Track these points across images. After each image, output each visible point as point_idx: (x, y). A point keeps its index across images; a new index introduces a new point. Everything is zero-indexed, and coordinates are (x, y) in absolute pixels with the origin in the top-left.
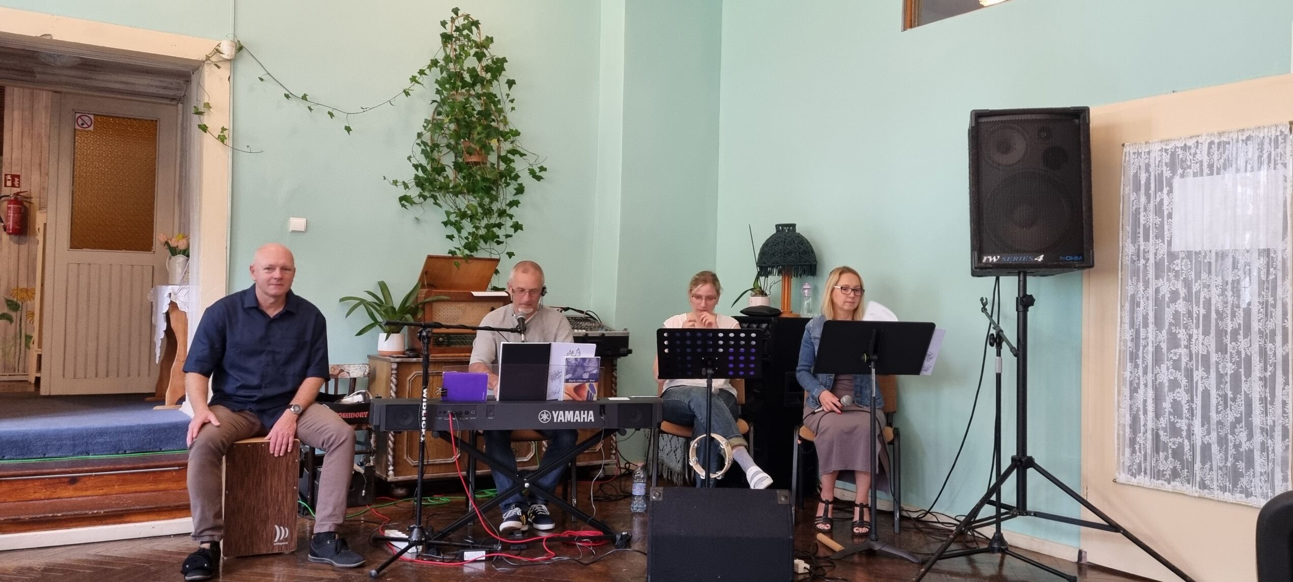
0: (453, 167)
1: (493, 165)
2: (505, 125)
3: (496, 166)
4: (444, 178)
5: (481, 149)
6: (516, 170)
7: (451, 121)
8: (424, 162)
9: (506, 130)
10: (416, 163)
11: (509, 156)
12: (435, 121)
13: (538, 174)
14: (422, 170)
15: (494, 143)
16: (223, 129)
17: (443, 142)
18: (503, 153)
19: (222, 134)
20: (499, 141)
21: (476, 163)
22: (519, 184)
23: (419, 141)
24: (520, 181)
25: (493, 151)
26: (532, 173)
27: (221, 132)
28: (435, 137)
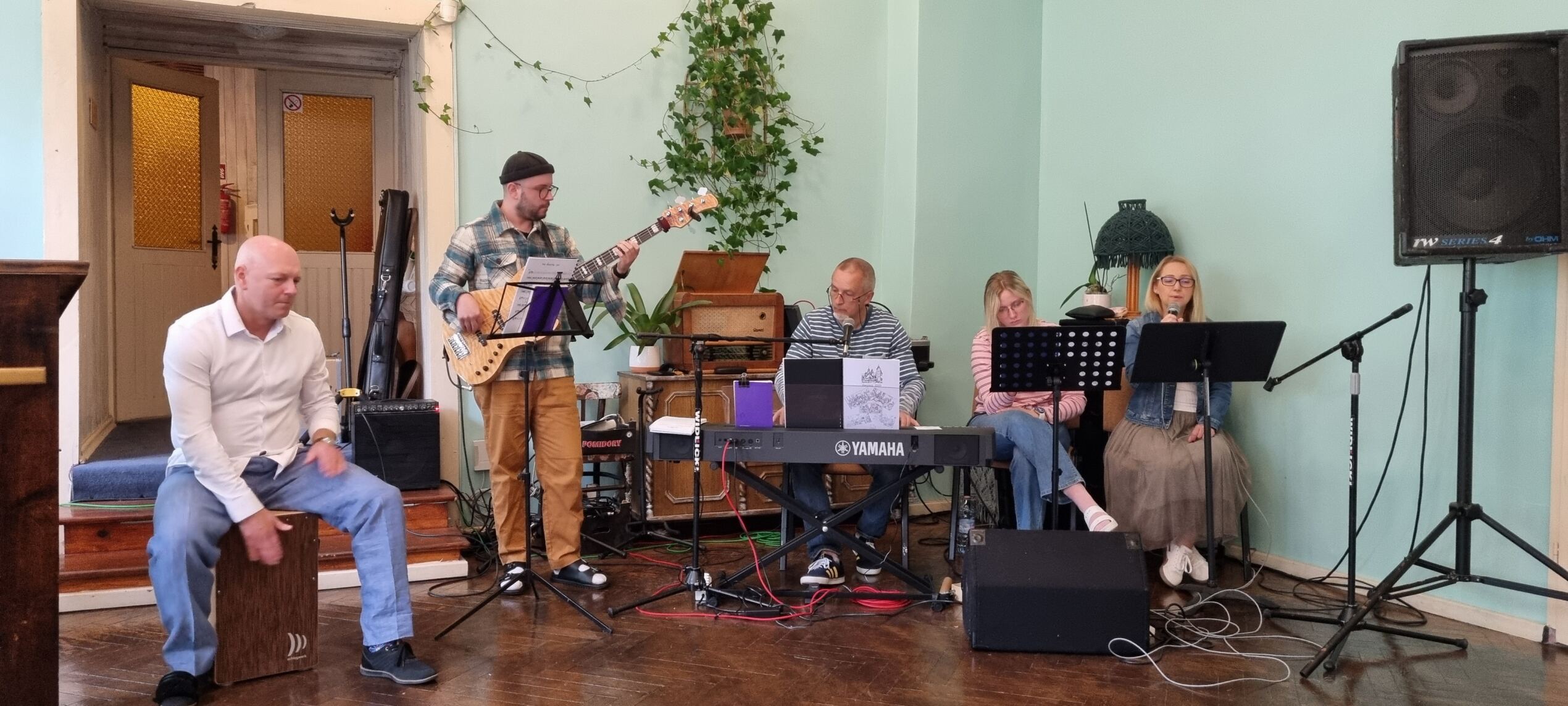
0: (711, 143)
1: (758, 137)
2: (772, 87)
3: (762, 139)
4: (702, 156)
5: (744, 119)
6: (787, 143)
7: (707, 86)
8: (678, 138)
9: (774, 94)
10: (668, 139)
11: (778, 126)
12: (689, 87)
13: (813, 146)
14: (675, 149)
15: (759, 111)
16: (446, 107)
17: (699, 111)
18: (770, 123)
19: (445, 114)
20: (764, 108)
21: (740, 136)
22: (790, 160)
23: (671, 114)
24: (790, 157)
25: (760, 120)
26: (807, 147)
27: (445, 111)
28: (690, 107)
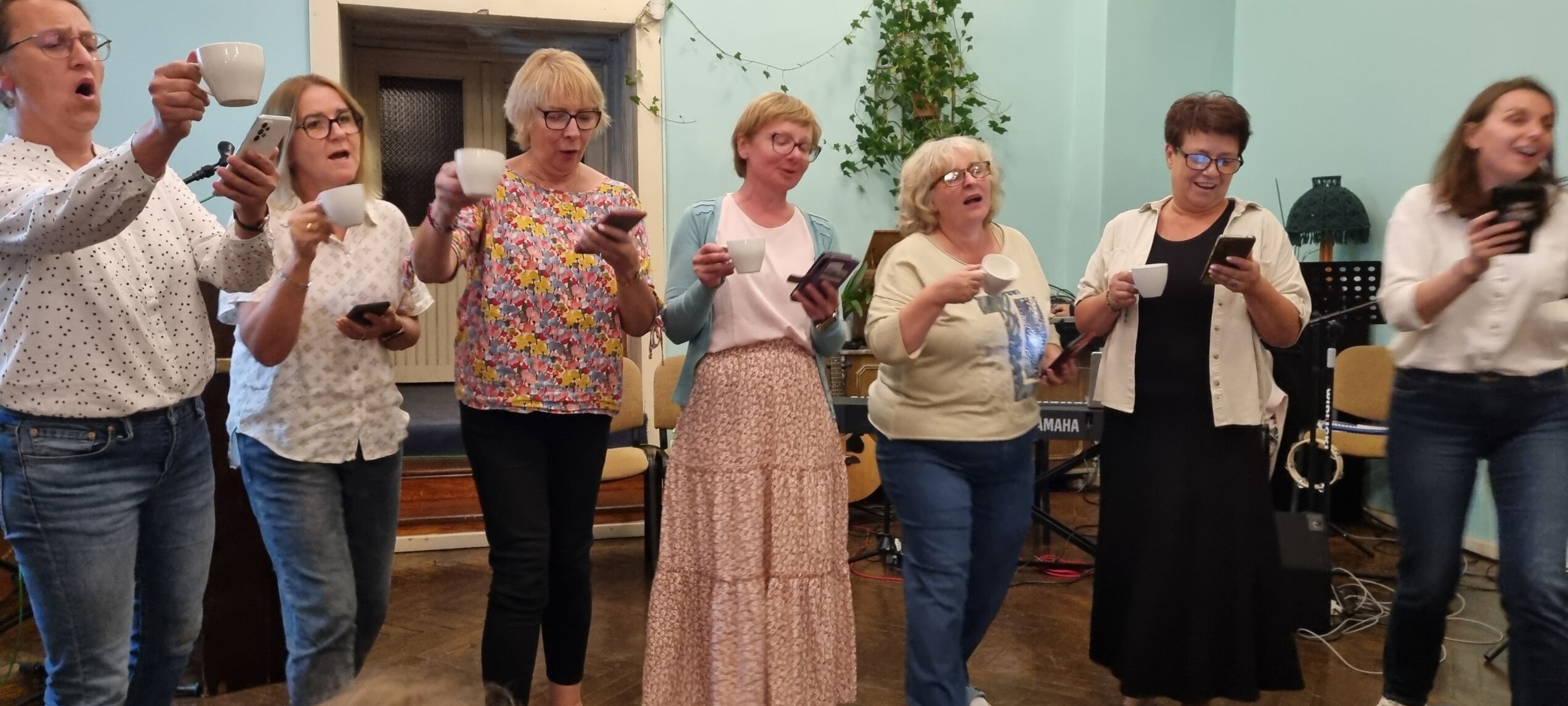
0: (901, 125)
1: (946, 117)
2: (961, 69)
3: (950, 119)
4: (892, 138)
5: (933, 101)
6: (974, 122)
7: (897, 70)
8: (868, 121)
9: (962, 75)
10: (859, 123)
11: (968, 107)
12: (880, 71)
13: (1001, 125)
14: (866, 132)
15: (947, 94)
16: (655, 99)
17: (889, 95)
18: (958, 105)
19: (654, 105)
20: (953, 90)
21: (928, 118)
23: (862, 98)
25: (948, 103)
26: (993, 125)
28: (880, 91)
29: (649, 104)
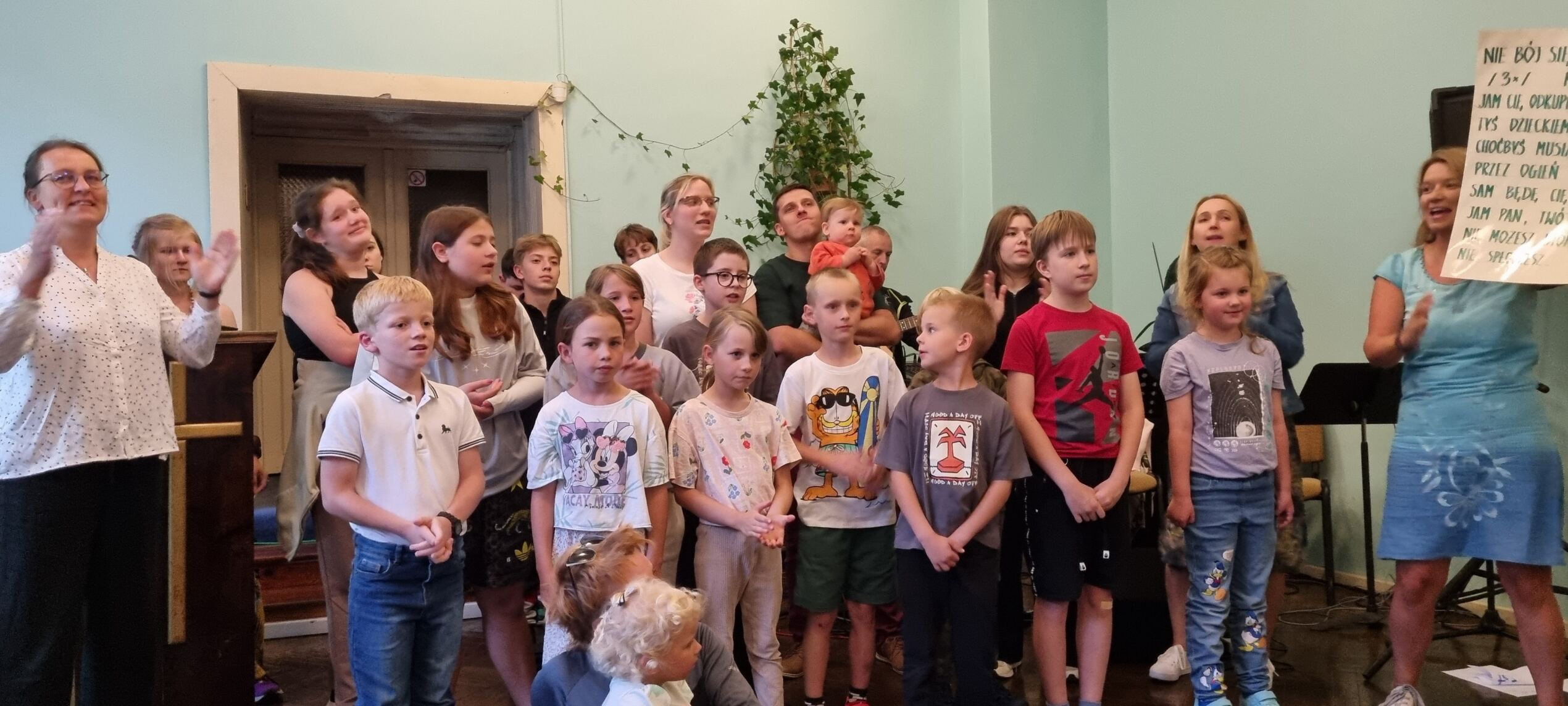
2: (855, 146)
5: (830, 176)
6: (870, 197)
7: (795, 148)
9: (856, 152)
10: (760, 198)
11: (861, 182)
12: (778, 149)
13: (895, 199)
15: (843, 169)
16: (559, 179)
17: (787, 172)
18: (854, 180)
19: (558, 184)
20: (848, 166)
23: (762, 174)
25: (844, 178)
26: (888, 199)
27: (558, 182)
28: (779, 168)
29: (553, 183)
